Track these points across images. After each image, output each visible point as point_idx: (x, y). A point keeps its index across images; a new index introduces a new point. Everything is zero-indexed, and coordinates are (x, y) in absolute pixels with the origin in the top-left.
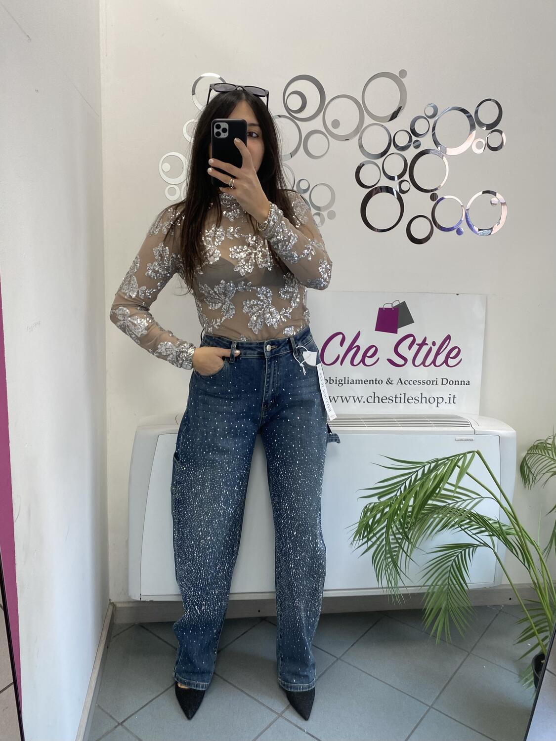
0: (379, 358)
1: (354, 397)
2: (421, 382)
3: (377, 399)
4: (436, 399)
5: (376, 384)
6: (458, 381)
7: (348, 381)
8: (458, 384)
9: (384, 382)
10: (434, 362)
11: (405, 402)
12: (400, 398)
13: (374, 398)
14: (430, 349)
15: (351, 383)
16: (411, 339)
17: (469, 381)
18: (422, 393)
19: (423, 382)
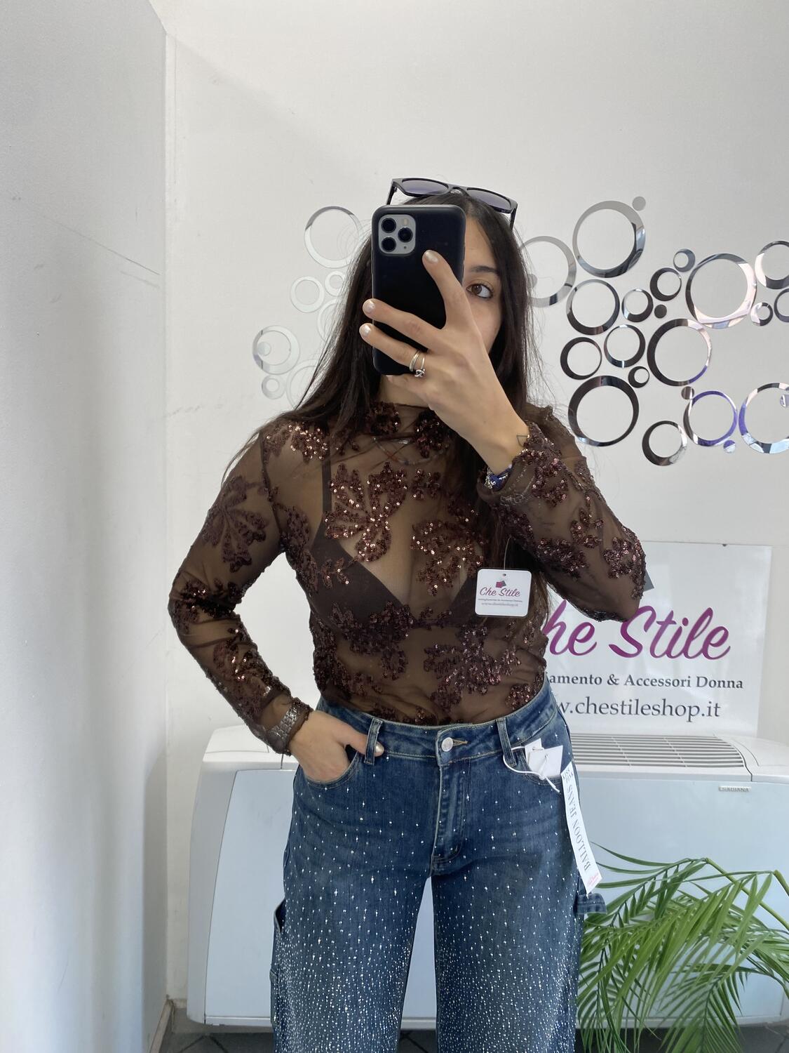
0: (596, 643)
2: (664, 682)
3: (592, 708)
4: (688, 709)
5: (591, 683)
6: (724, 682)
8: (724, 686)
9: (605, 681)
10: (685, 651)
11: (637, 713)
12: (630, 706)
13: (588, 706)
14: (680, 631)
16: (649, 614)
17: (741, 682)
18: (665, 700)
19: (667, 682)
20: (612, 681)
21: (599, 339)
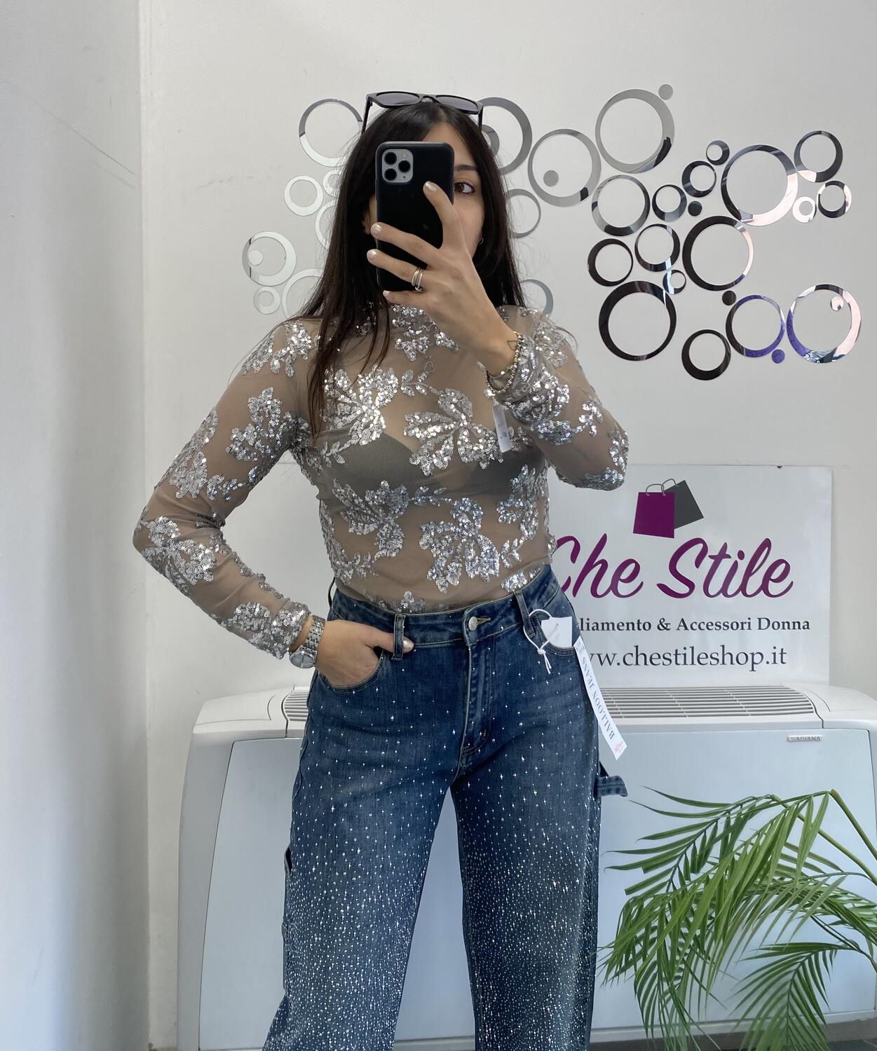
0: (642, 583)
1: (599, 655)
2: (722, 625)
3: (641, 658)
4: (750, 656)
5: (639, 629)
6: (788, 623)
7: (588, 624)
8: (789, 628)
9: (654, 627)
10: (743, 588)
11: (693, 663)
12: (685, 655)
13: (637, 656)
14: (735, 567)
15: (593, 629)
16: (699, 547)
17: (807, 623)
18: (723, 646)
19: (724, 625)
20: (663, 626)
21: (629, 240)
